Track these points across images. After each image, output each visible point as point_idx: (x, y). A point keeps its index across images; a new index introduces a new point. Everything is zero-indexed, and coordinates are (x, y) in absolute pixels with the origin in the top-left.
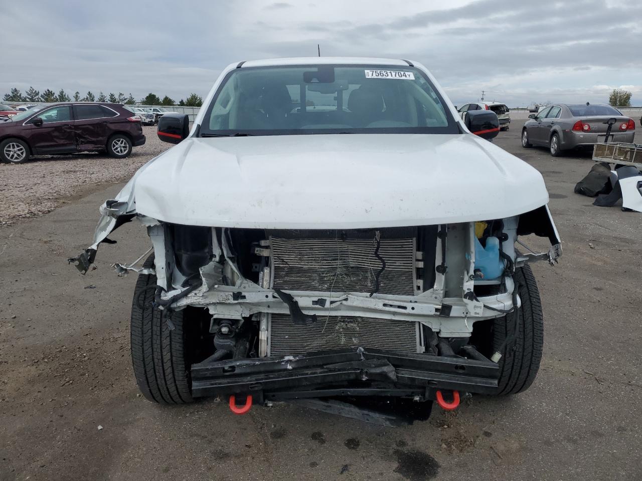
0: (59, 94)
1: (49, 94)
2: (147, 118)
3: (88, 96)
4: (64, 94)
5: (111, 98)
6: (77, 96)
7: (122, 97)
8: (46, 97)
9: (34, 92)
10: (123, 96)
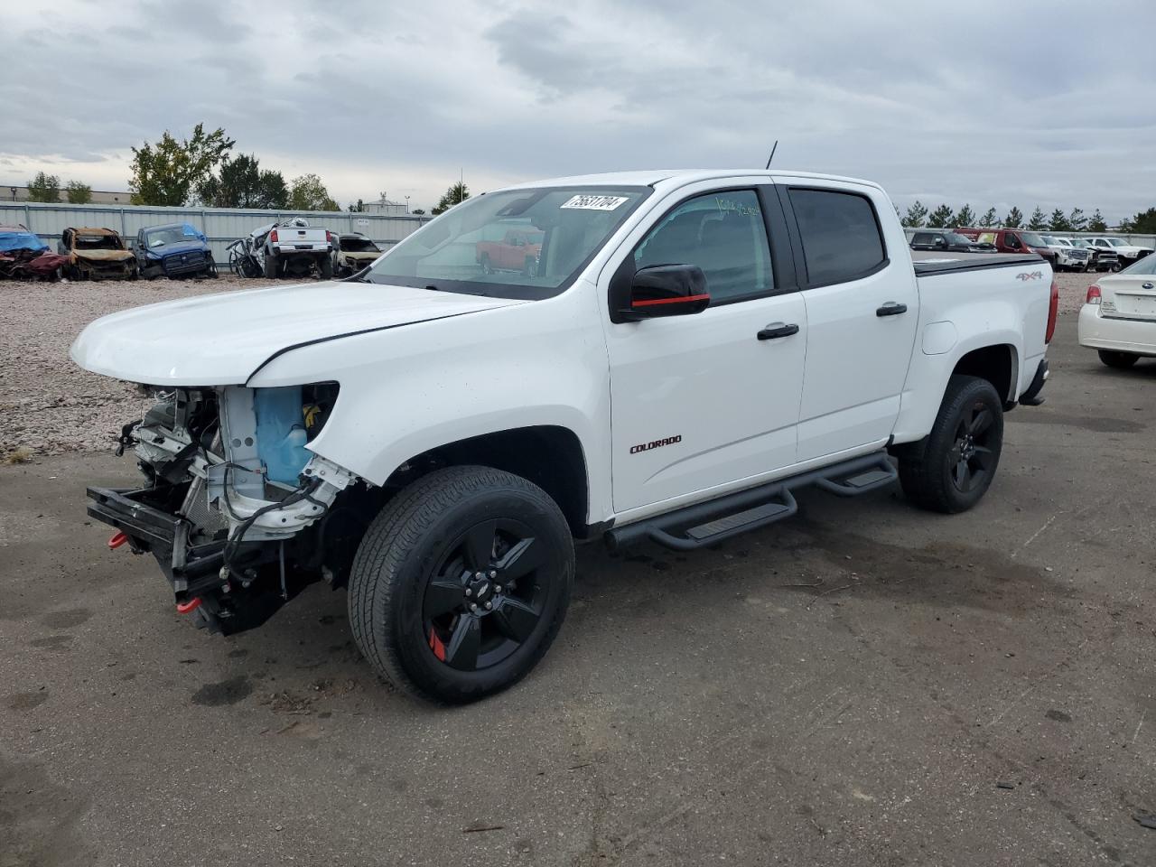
0: (960, 211)
1: (943, 213)
2: (1070, 257)
3: (1011, 216)
4: (968, 212)
5: (1055, 218)
6: (990, 215)
7: (1078, 217)
8: (937, 217)
9: (920, 209)
10: (1081, 215)
